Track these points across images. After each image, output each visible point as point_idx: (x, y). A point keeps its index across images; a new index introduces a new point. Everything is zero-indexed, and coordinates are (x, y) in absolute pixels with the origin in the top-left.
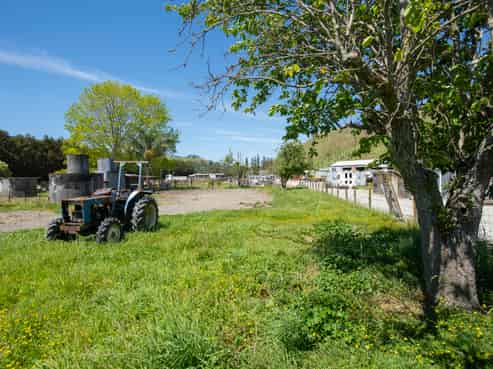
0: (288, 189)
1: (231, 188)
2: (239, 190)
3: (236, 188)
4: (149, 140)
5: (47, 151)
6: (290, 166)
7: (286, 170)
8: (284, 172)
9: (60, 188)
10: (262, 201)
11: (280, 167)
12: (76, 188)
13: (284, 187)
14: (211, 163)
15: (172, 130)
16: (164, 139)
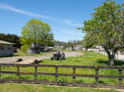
0: (88, 52)
1: (70, 51)
2: (72, 52)
3: (71, 51)
4: (46, 37)
5: (8, 38)
6: (89, 45)
7: (87, 46)
8: (87, 47)
9: (31, 51)
10: (82, 55)
11: (85, 45)
12: (35, 51)
13: (87, 51)
14: (59, 42)
15: (52, 33)
16: (50, 36)
